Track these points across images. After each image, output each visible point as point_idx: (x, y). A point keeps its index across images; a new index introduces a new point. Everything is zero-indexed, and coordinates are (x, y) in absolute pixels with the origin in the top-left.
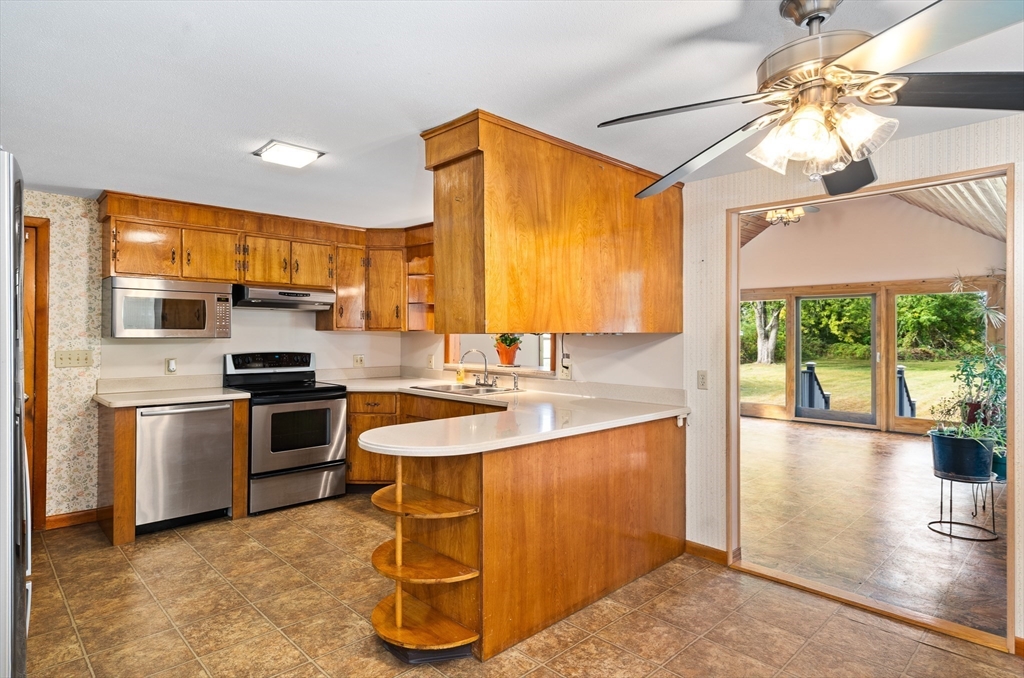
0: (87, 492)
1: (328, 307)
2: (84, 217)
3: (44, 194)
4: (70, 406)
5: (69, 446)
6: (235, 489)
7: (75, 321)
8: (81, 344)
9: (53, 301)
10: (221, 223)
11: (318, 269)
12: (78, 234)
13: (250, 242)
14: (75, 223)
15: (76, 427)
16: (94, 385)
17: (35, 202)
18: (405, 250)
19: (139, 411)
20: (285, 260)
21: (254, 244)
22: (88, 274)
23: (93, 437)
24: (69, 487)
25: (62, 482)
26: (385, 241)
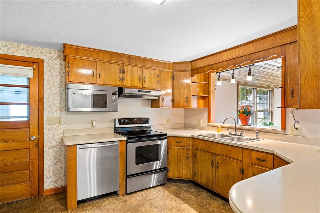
0: (60, 179)
1: (157, 98)
2: (58, 58)
3: (41, 48)
4: (53, 141)
5: (53, 159)
6: (120, 182)
7: (54, 104)
8: (57, 114)
9: (46, 95)
10: (113, 59)
11: (153, 80)
12: (56, 66)
13: (125, 68)
14: (54, 61)
15: (55, 150)
16: (62, 132)
17: (37, 52)
18: (190, 71)
19: (78, 146)
20: (140, 76)
21: (127, 69)
22: (59, 84)
23: (62, 155)
24: (53, 176)
25: (50, 175)
26: (181, 67)
